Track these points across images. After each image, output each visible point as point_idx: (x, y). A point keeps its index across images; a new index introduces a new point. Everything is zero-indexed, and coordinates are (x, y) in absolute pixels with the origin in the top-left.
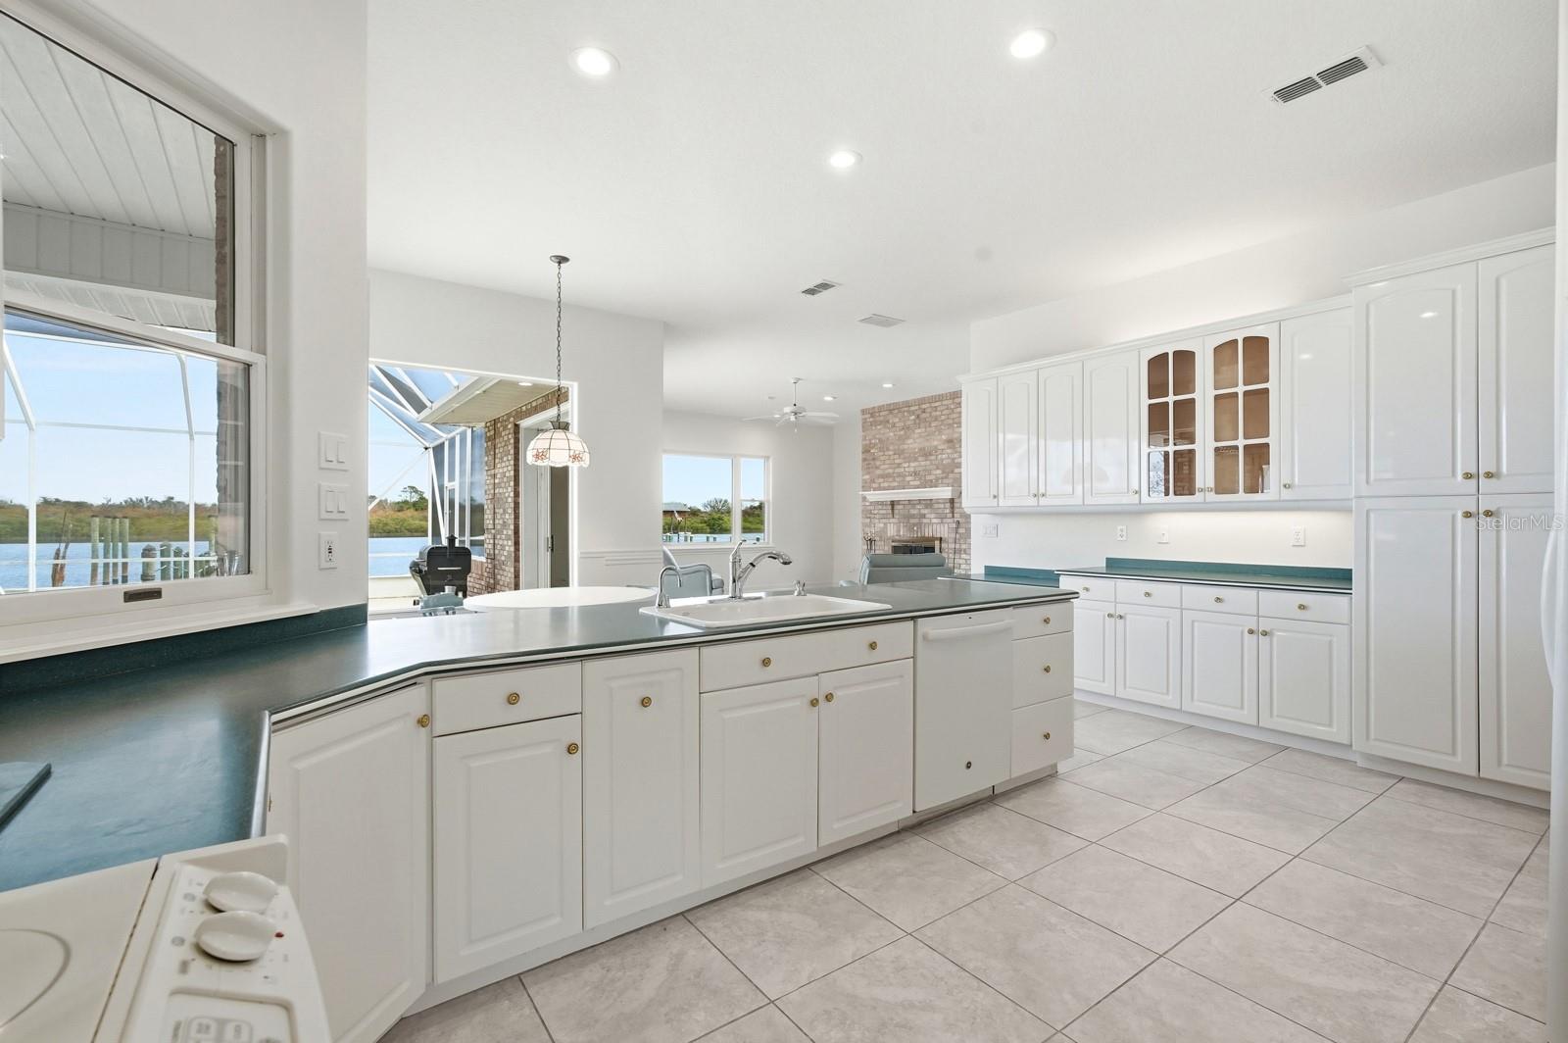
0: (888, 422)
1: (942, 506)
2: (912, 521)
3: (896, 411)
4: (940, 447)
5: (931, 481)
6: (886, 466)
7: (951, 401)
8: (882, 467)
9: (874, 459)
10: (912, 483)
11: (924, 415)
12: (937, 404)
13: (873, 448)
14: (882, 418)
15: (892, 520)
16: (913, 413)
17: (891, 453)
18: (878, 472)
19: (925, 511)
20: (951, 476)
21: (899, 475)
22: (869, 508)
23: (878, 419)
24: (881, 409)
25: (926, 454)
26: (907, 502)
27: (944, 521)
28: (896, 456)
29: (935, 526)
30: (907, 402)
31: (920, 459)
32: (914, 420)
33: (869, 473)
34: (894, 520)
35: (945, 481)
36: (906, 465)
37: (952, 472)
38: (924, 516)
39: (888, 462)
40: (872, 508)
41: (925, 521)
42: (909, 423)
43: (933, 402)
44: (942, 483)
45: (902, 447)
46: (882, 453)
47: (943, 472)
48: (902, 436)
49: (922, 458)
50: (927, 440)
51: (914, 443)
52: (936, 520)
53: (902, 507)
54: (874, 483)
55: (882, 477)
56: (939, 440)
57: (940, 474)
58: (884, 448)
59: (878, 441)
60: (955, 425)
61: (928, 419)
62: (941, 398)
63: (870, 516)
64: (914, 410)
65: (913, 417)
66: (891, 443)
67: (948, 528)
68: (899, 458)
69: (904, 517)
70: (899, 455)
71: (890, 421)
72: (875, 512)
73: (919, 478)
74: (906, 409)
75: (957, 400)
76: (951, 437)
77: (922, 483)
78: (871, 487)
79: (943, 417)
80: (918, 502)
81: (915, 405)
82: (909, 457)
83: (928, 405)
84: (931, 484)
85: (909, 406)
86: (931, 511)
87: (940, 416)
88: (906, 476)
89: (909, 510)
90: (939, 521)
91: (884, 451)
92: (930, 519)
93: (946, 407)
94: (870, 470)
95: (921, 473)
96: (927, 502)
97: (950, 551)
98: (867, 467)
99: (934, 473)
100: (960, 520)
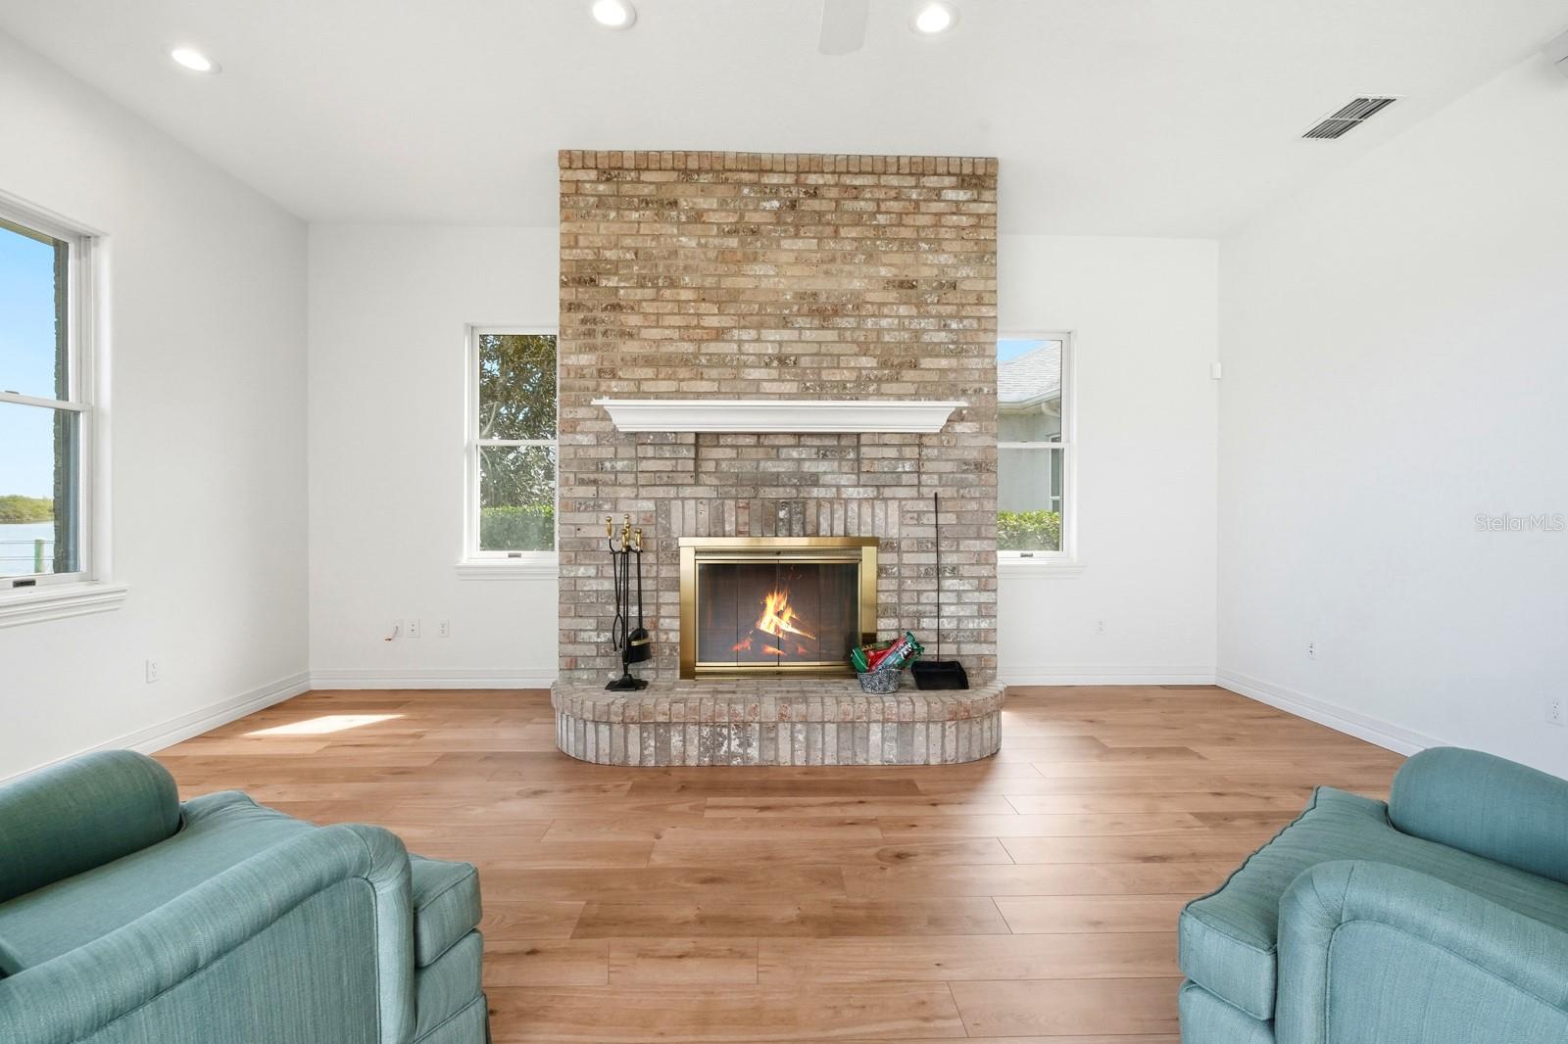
0: (674, 204)
1: (892, 453)
3: (705, 178)
4: (870, 297)
5: (843, 384)
6: (667, 333)
7: (911, 181)
8: (646, 333)
9: (616, 307)
10: (767, 387)
11: (815, 204)
12: (858, 181)
13: (609, 273)
14: (646, 190)
15: (687, 492)
16: (774, 191)
17: (685, 295)
18: (631, 347)
19: (822, 467)
20: (909, 375)
21: (721, 361)
22: (593, 453)
23: (626, 189)
24: (645, 162)
25: (824, 312)
26: (752, 441)
27: (888, 492)
28: (704, 307)
29: (854, 506)
31: (801, 322)
32: (777, 213)
33: (592, 348)
34: (701, 492)
35: (886, 388)
36: (746, 335)
37: (915, 366)
38: (814, 480)
40: (607, 452)
41: (816, 492)
42: (754, 218)
43: (848, 172)
44: (879, 394)
45: (727, 283)
46: (649, 293)
47: (883, 365)
48: (733, 251)
49: (809, 320)
50: (827, 273)
51: (777, 275)
52: (861, 490)
53: (730, 453)
54: (614, 376)
55: (649, 361)
56: (871, 278)
57: (871, 368)
58: (658, 278)
59: (630, 256)
60: (925, 246)
61: (829, 217)
62: (879, 167)
63: (600, 476)
64: (778, 186)
65: (776, 204)
66: (685, 268)
67: (903, 513)
68: (721, 313)
69: (739, 481)
70: (719, 303)
71: (683, 204)
72: (619, 465)
73: (796, 375)
74: (746, 177)
75: (931, 181)
76: (911, 274)
77: (808, 388)
78: (602, 389)
79: (882, 219)
80: (792, 441)
81: (785, 172)
82: (757, 314)
83: (830, 179)
84: (840, 391)
85: (762, 171)
86: (840, 466)
87: (873, 215)
88: (746, 366)
89: (758, 461)
90: (871, 492)
91: (655, 286)
92: (838, 487)
93: (893, 194)
94: (600, 340)
95: (805, 362)
96: (827, 442)
97: (906, 572)
98: (583, 328)
99: (852, 364)
100: (941, 492)
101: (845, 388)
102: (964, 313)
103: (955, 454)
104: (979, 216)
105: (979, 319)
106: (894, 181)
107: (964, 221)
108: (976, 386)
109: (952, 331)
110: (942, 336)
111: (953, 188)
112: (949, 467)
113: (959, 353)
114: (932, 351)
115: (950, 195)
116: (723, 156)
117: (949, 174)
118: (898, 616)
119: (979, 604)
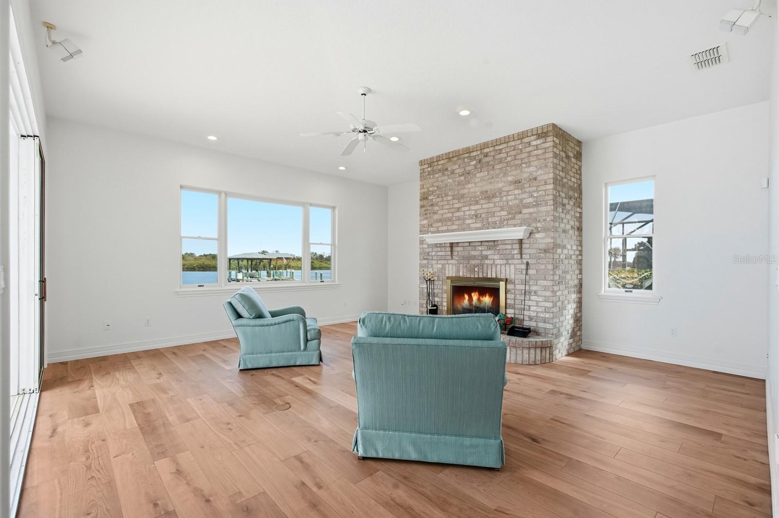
0: (447, 169)
1: (509, 247)
2: (473, 262)
3: (455, 159)
4: (504, 189)
5: (495, 223)
6: (445, 211)
7: (519, 142)
8: (440, 212)
9: (432, 205)
10: (472, 226)
11: (487, 159)
12: (500, 147)
13: (431, 195)
14: (440, 167)
15: (450, 262)
16: (474, 158)
17: (449, 198)
18: (436, 217)
19: (489, 252)
20: (519, 216)
21: (459, 219)
22: (427, 250)
23: (435, 168)
24: (439, 158)
25: (489, 196)
26: (468, 244)
27: (510, 261)
28: (455, 201)
29: (499, 267)
30: (468, 148)
31: (482, 202)
32: (475, 166)
33: (427, 218)
34: (454, 262)
35: (510, 222)
36: (466, 209)
37: (520, 213)
38: (486, 257)
39: (447, 207)
40: (430, 250)
41: (486, 262)
42: (468, 168)
43: (497, 145)
44: (507, 224)
45: (461, 192)
46: (441, 199)
47: (509, 213)
48: (462, 181)
49: (484, 201)
50: (490, 183)
51: (475, 187)
52: (501, 261)
53: (461, 249)
54: (432, 227)
55: (440, 221)
56: (505, 182)
57: (506, 215)
58: (442, 194)
59: (436, 188)
60: (524, 165)
61: (491, 163)
62: (507, 140)
63: (428, 257)
64: (475, 156)
65: (474, 162)
66: (450, 189)
67: (516, 269)
68: (459, 203)
69: (464, 258)
70: (459, 199)
71: (449, 169)
72: (433, 254)
73: (481, 221)
74: (466, 155)
75: (526, 140)
76: (519, 178)
77: (484, 225)
78: (429, 230)
79: (509, 159)
80: (479, 244)
81: (477, 151)
82: (470, 201)
83: (491, 149)
84: (494, 225)
85: (470, 152)
86: (494, 252)
87: (505, 158)
88: (466, 219)
89: (469, 251)
90: (504, 262)
91: (442, 197)
92: (494, 260)
93: (512, 148)
94: (429, 216)
95: (483, 216)
96: (490, 244)
97: (517, 292)
98: (425, 213)
99: (499, 215)
100: (530, 261)
101: (496, 224)
102: (539, 189)
103: (536, 246)
104: (545, 148)
105: (545, 190)
106: (513, 143)
107: (540, 152)
108: (544, 218)
109: (534, 197)
110: (531, 200)
111: (535, 140)
112: (534, 251)
113: (537, 205)
114: (527, 206)
115: (534, 143)
116: (459, 151)
117: (533, 135)
118: (514, 309)
119: (545, 307)
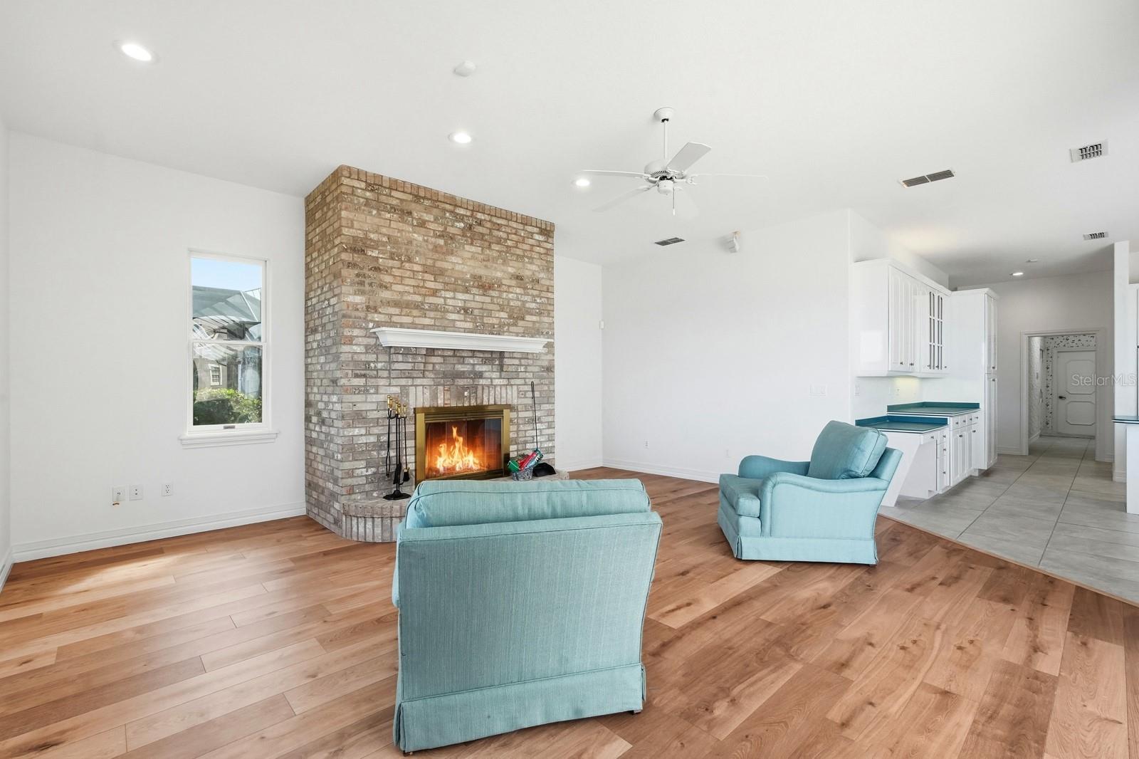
0: (410, 213)
1: (516, 362)
2: (461, 382)
3: (427, 203)
4: (505, 282)
5: (493, 325)
6: (407, 288)
8: (395, 287)
9: (377, 269)
10: (458, 324)
11: (480, 229)
13: (373, 248)
14: (395, 202)
15: (418, 381)
16: (461, 218)
17: (416, 268)
18: (386, 295)
19: (484, 368)
20: (521, 323)
21: (435, 308)
22: (363, 358)
23: (383, 198)
24: (395, 185)
26: (450, 353)
27: (513, 382)
28: (427, 276)
29: (498, 388)
31: (474, 291)
32: (463, 230)
33: (363, 293)
34: (425, 382)
35: (512, 329)
36: (448, 294)
37: (523, 319)
38: (480, 375)
39: (412, 282)
40: (372, 357)
41: (482, 382)
42: (451, 230)
43: (496, 216)
44: (508, 331)
45: (439, 264)
46: (397, 263)
47: (510, 317)
48: (441, 247)
49: (477, 290)
50: (486, 266)
51: (462, 264)
52: (501, 380)
53: (440, 360)
54: (376, 311)
55: (396, 304)
56: (505, 272)
57: (505, 318)
58: (401, 255)
59: (385, 239)
60: (527, 260)
61: (486, 237)
62: (509, 216)
63: (368, 372)
64: (463, 215)
65: (462, 225)
66: (417, 252)
67: (519, 392)
68: (435, 281)
69: (445, 375)
70: (435, 275)
71: (415, 214)
72: (379, 365)
73: (472, 318)
74: (448, 207)
75: (529, 228)
76: (521, 273)
77: (477, 326)
78: (369, 318)
79: (509, 243)
80: (470, 354)
81: (467, 209)
82: (453, 284)
83: (487, 218)
84: (492, 330)
85: (456, 206)
86: (492, 368)
87: (506, 240)
88: (448, 312)
89: (454, 364)
90: (505, 382)
91: (400, 260)
92: (491, 379)
93: (514, 231)
94: (367, 288)
95: (476, 312)
96: (486, 355)
97: (520, 421)
98: (357, 279)
99: (497, 316)
100: (536, 382)
101: (494, 328)
102: (542, 295)
103: (539, 363)
104: (547, 249)
105: (547, 298)
106: (514, 225)
107: (542, 251)
108: (547, 330)
109: (538, 303)
110: (533, 306)
111: (537, 233)
112: (536, 369)
113: (540, 314)
114: (530, 312)
115: (537, 237)
116: (437, 193)
117: (536, 227)
118: (517, 444)
119: (548, 435)
